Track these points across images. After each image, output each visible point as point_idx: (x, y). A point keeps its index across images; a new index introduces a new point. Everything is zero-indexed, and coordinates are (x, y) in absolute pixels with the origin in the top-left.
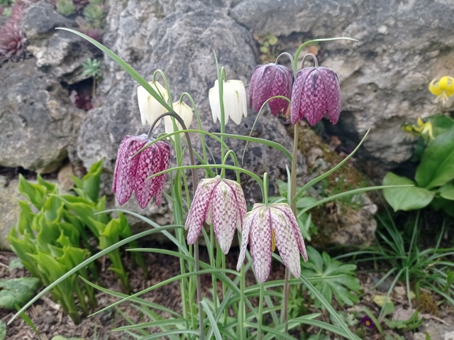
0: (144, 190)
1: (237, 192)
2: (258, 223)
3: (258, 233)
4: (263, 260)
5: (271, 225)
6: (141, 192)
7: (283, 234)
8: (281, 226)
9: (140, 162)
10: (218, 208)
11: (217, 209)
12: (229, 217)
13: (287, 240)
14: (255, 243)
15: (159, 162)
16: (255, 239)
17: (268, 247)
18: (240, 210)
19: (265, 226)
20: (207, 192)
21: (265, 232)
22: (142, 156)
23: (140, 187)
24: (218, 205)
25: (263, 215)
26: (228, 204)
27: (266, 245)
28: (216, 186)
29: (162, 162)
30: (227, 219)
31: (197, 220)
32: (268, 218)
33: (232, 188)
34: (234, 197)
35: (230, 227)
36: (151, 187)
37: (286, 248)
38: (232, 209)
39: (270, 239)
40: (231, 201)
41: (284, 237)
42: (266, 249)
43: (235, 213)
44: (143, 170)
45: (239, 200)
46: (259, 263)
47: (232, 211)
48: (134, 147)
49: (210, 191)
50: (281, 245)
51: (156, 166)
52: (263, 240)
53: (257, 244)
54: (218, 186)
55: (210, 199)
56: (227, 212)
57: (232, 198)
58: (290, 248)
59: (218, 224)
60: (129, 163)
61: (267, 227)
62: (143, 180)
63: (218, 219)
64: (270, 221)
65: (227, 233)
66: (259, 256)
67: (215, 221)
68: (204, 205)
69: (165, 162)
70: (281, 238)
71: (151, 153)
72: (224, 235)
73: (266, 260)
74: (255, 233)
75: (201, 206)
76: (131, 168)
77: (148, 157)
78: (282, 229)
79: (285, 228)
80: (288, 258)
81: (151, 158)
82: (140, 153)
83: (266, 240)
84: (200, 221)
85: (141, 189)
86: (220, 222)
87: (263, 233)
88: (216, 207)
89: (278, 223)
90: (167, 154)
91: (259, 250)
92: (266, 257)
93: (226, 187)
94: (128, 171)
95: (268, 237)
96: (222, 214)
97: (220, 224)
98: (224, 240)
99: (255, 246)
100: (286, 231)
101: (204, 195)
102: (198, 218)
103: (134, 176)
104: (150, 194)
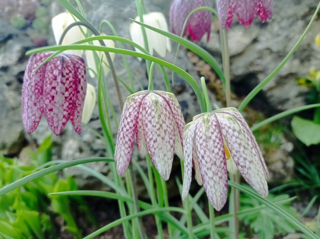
0: (55, 110)
1: (171, 102)
2: (204, 131)
3: (204, 144)
4: (216, 178)
5: (220, 132)
6: (52, 113)
7: (239, 141)
8: (234, 130)
9: (46, 75)
10: (150, 122)
11: (149, 124)
12: (165, 131)
13: (244, 147)
14: (203, 157)
15: (71, 75)
16: (202, 152)
17: (221, 159)
18: (178, 123)
19: (212, 133)
20: (135, 106)
21: (214, 141)
22: (49, 68)
23: (50, 106)
24: (150, 118)
25: (208, 121)
26: (162, 116)
27: (218, 157)
28: (144, 97)
29: (75, 76)
30: (163, 134)
31: (126, 142)
32: (214, 123)
33: (164, 98)
34: (168, 108)
35: (167, 144)
36: (65, 107)
37: (245, 159)
38: (168, 122)
39: (222, 149)
40: (165, 112)
41: (240, 144)
42: (218, 163)
43: (172, 128)
44: (51, 84)
45: (174, 112)
46: (212, 183)
47: (168, 124)
48: (38, 58)
49: (138, 104)
50: (238, 155)
51: (67, 79)
52: (213, 151)
53: (206, 158)
54: (146, 98)
55: (138, 113)
56: (161, 126)
57: (166, 109)
58: (249, 158)
59: (152, 143)
60: (34, 78)
61: (215, 134)
62: (53, 97)
63: (151, 136)
64: (218, 126)
65: (165, 152)
66: (210, 174)
67: (148, 140)
68: (132, 121)
69: (80, 77)
70: (236, 146)
71: (59, 62)
72: (162, 155)
73: (221, 178)
74: (201, 145)
75: (128, 123)
76: (36, 84)
77: (56, 67)
78: (236, 134)
79: (239, 132)
80: (250, 171)
81: (60, 68)
82: (46, 65)
83: (216, 150)
84: (129, 143)
85: (51, 110)
86: (154, 139)
87: (212, 142)
88: (147, 122)
89: (229, 128)
90: (81, 67)
91: (209, 165)
92: (220, 174)
93: (156, 97)
94: (33, 89)
95: (219, 146)
96: (155, 129)
97: (154, 142)
98: (162, 162)
99: (203, 161)
100: (241, 136)
101: (131, 110)
102: (127, 139)
103: (41, 94)
104: (64, 116)
